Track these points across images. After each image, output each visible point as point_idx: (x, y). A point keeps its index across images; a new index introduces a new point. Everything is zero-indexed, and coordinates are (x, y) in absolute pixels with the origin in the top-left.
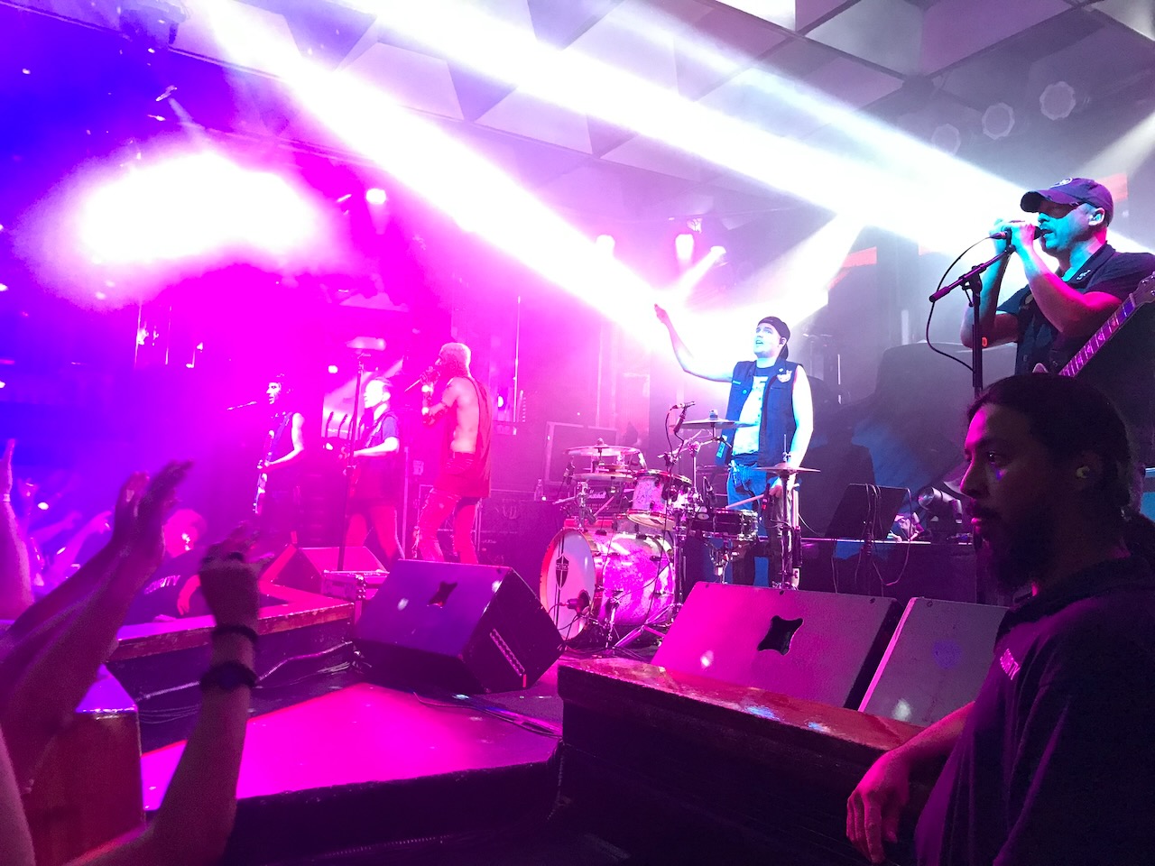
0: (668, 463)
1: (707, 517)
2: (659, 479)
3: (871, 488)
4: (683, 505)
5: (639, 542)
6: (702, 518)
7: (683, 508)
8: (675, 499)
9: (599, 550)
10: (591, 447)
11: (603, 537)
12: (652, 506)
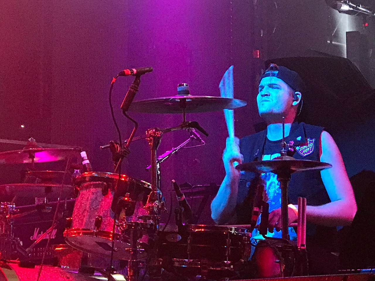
1: (179, 237)
2: (108, 185)
4: (140, 218)
6: (172, 240)
8: (130, 213)
12: (98, 223)
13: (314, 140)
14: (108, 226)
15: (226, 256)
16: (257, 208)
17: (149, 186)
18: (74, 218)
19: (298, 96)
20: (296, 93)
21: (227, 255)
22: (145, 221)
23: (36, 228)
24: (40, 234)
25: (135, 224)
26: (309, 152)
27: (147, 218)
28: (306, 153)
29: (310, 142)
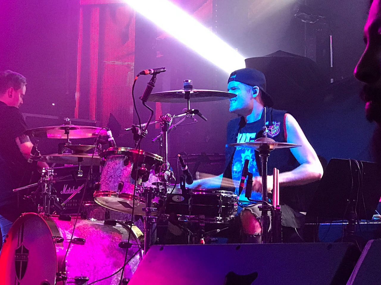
0: (137, 137)
1: (182, 198)
2: (129, 158)
3: (354, 163)
4: (153, 184)
5: (107, 228)
6: (177, 200)
7: (154, 187)
8: (145, 179)
9: (62, 235)
10: (57, 127)
11: (66, 223)
12: (121, 187)
13: (279, 124)
14: (128, 189)
15: (219, 214)
16: (243, 178)
17: (160, 158)
18: (102, 182)
19: (256, 89)
20: (254, 87)
21: (219, 212)
22: (158, 186)
23: (65, 185)
24: (69, 189)
25: (150, 189)
26: (276, 133)
27: (159, 184)
28: (274, 134)
29: (277, 125)
